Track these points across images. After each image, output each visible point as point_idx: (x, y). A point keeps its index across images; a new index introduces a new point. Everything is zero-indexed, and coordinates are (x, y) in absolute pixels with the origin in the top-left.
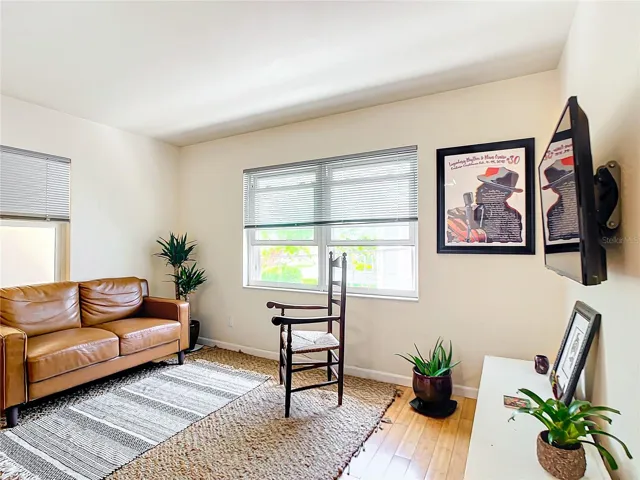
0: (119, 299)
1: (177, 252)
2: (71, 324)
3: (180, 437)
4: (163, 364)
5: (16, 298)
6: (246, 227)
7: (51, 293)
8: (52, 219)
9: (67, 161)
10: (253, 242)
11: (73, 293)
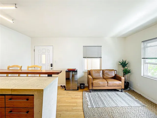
0: (110, 74)
1: (124, 64)
2: (101, 77)
3: (112, 108)
4: (118, 91)
5: (93, 71)
6: (143, 58)
7: (98, 71)
8: (99, 58)
9: (101, 46)
10: (145, 63)
11: (101, 71)
